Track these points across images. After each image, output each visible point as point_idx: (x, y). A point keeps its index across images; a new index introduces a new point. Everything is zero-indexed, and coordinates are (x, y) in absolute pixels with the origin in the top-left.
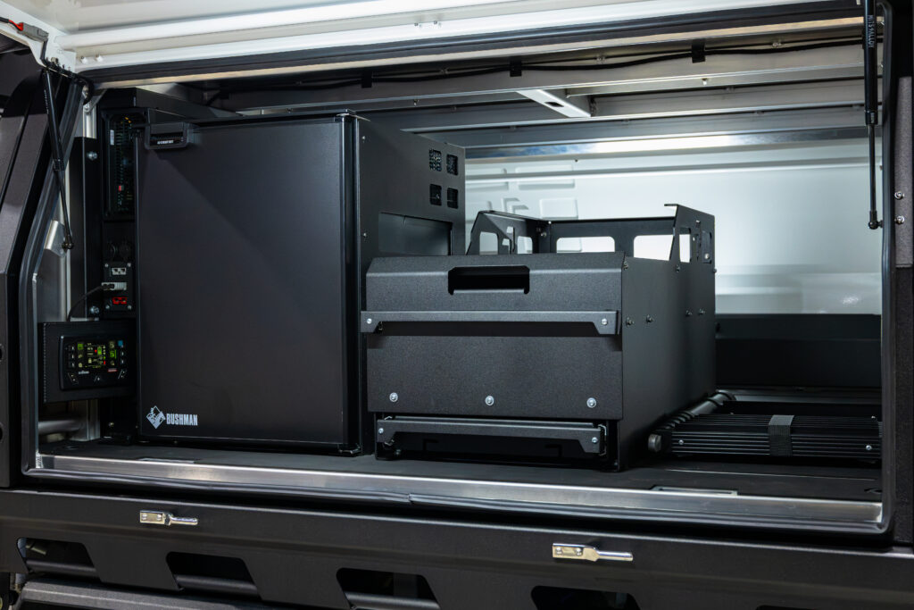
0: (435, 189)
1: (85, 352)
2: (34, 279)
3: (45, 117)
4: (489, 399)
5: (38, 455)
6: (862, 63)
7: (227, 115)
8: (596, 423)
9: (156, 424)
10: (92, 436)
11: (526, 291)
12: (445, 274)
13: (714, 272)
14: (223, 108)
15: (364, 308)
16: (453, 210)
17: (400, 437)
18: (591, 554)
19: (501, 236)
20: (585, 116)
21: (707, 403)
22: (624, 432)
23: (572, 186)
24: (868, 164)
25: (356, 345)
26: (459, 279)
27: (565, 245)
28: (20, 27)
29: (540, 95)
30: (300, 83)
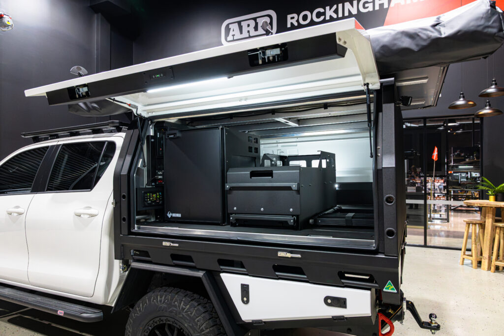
0: (250, 148)
1: (150, 196)
2: (135, 176)
3: (138, 130)
4: (262, 209)
5: (136, 226)
6: (366, 109)
7: (193, 128)
8: (293, 216)
9: (169, 216)
10: (153, 220)
11: (272, 177)
12: (249, 173)
13: (335, 170)
14: (192, 126)
15: (227, 183)
16: (256, 154)
17: (237, 220)
18: (289, 255)
19: (272, 161)
20: (297, 125)
21: (332, 210)
22: (302, 219)
23: (296, 145)
24: (369, 138)
25: (224, 194)
26: (253, 174)
27: (292, 163)
28: (129, 105)
29: (281, 120)
30: (213, 118)
